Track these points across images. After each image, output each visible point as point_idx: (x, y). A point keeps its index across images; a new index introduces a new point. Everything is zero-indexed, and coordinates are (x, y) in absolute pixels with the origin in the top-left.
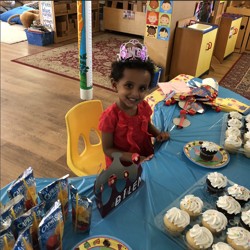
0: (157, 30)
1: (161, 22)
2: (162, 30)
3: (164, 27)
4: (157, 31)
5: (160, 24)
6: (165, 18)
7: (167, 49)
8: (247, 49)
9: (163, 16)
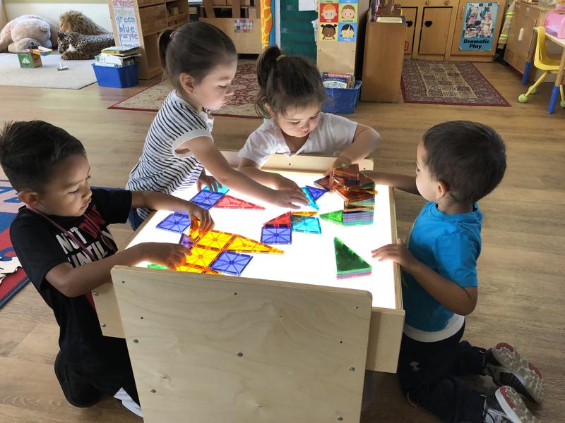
0: (337, 28)
1: (343, 18)
2: (345, 27)
3: (348, 23)
4: (337, 31)
5: (340, 20)
6: (348, 11)
7: (354, 53)
8: (420, 52)
9: (346, 7)
